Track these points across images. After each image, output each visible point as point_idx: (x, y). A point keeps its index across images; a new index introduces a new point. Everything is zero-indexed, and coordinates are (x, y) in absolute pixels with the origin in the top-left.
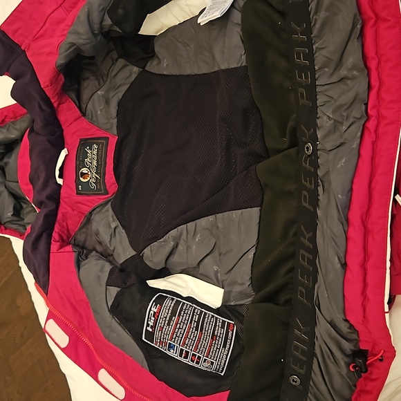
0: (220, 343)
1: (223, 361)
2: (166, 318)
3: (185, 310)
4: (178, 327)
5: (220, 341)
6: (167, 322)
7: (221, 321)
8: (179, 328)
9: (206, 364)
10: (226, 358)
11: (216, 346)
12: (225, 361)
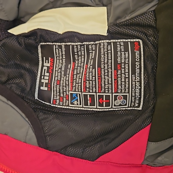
0: (127, 71)
1: (138, 91)
2: (61, 69)
3: (78, 52)
4: (75, 73)
5: (127, 67)
6: (63, 73)
7: (122, 44)
8: (77, 74)
9: (118, 102)
10: (140, 86)
11: (123, 75)
12: (140, 89)
